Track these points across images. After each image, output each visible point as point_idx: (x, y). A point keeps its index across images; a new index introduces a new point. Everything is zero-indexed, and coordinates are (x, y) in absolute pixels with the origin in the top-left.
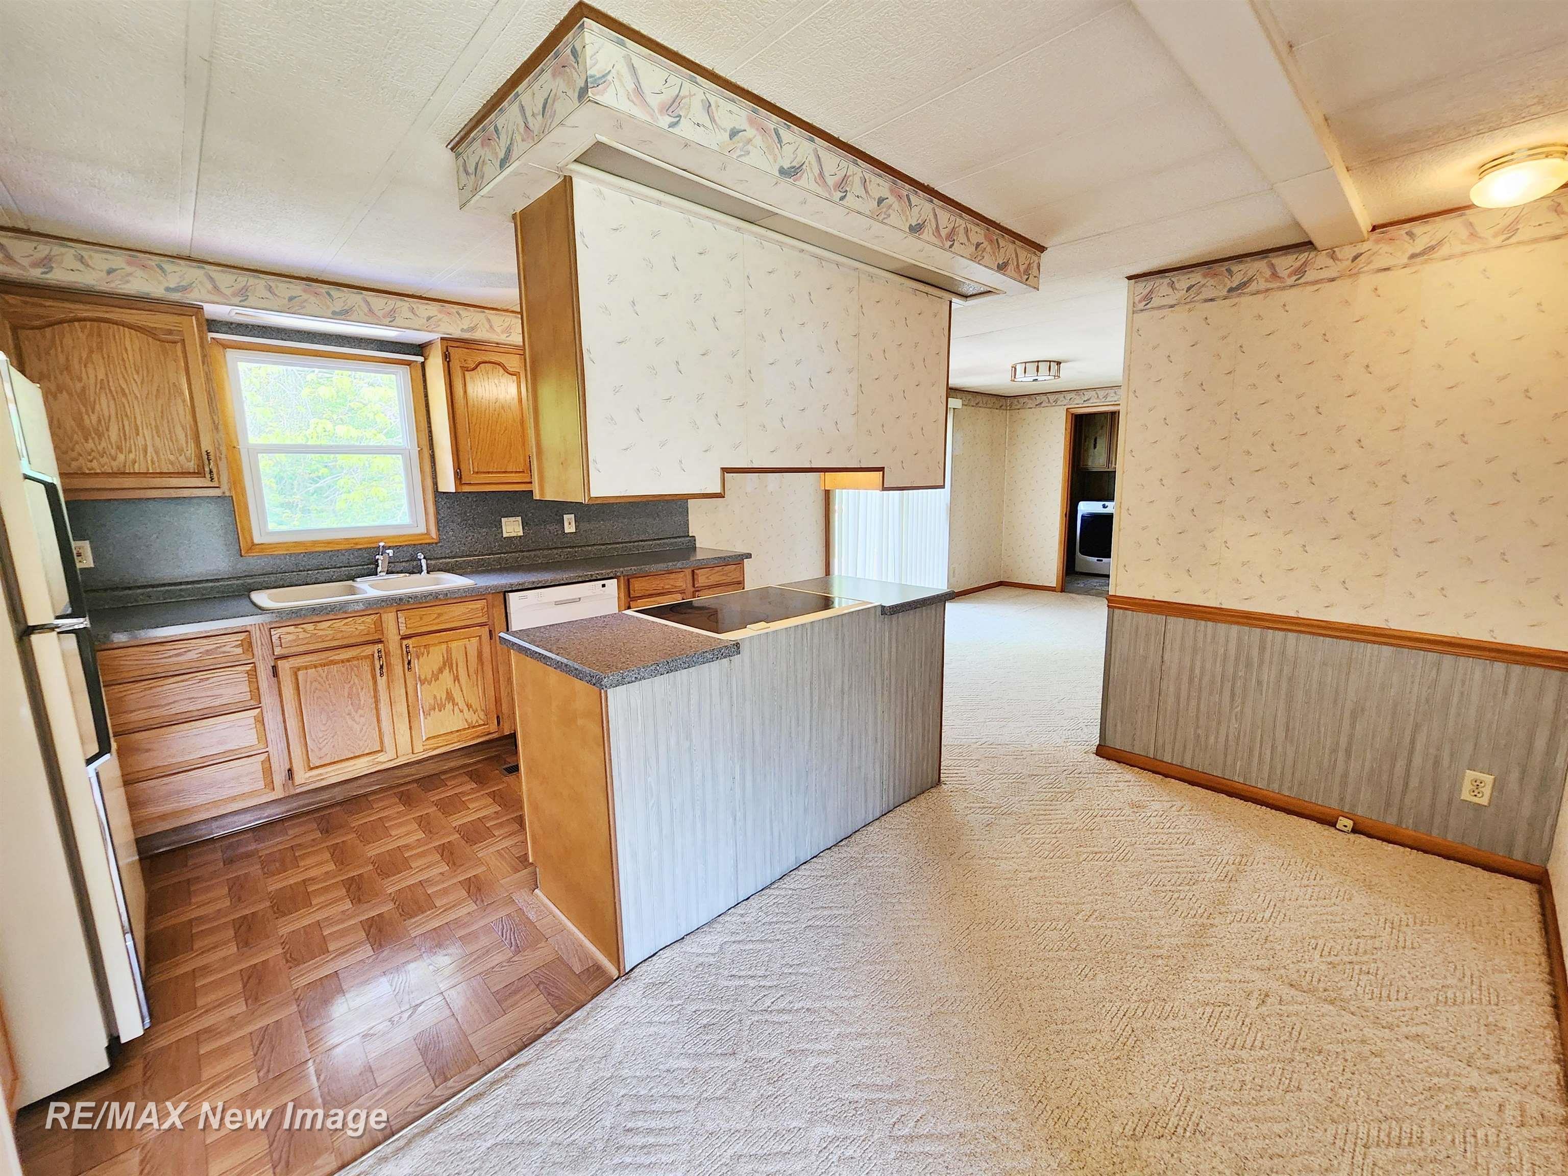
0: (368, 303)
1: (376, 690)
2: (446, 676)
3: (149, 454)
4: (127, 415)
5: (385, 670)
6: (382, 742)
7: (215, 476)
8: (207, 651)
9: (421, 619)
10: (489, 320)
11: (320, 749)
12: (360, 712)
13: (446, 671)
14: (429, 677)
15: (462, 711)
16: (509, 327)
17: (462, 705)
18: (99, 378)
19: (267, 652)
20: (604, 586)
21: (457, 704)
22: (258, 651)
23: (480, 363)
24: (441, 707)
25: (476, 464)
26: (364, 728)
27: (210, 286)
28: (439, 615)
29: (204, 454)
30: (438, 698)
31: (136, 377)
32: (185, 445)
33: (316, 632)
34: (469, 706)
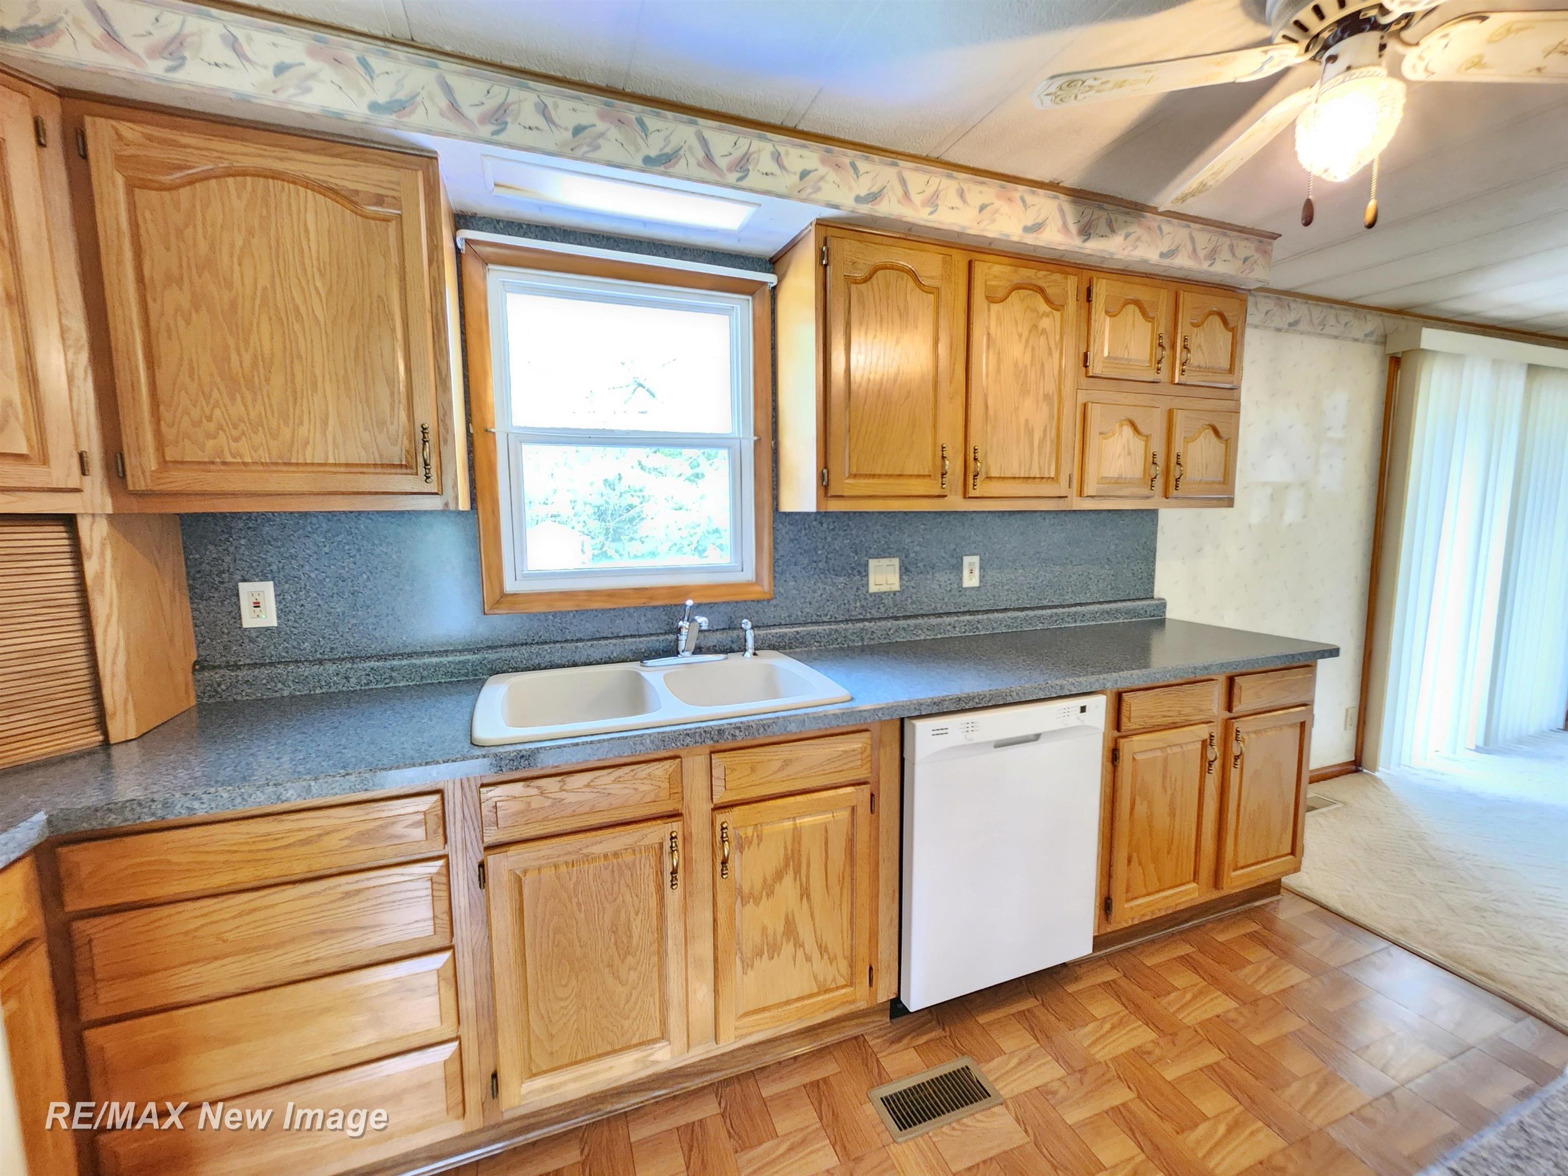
0: (704, 142)
1: (662, 917)
2: (788, 887)
3: (330, 428)
4: (299, 357)
5: (680, 875)
6: (664, 1022)
7: (433, 473)
8: (362, 834)
9: (753, 770)
10: (903, 182)
11: (551, 1037)
12: (630, 960)
13: (788, 879)
14: (758, 886)
15: (808, 959)
16: (936, 195)
17: (810, 945)
18: (260, 284)
19: (472, 836)
20: (1083, 709)
21: (802, 946)
22: (455, 831)
23: (875, 270)
24: (774, 949)
25: (854, 460)
26: (635, 993)
27: (443, 103)
28: (787, 763)
29: (419, 430)
30: (770, 932)
31: (319, 284)
32: (388, 412)
33: (563, 795)
34: (823, 949)
